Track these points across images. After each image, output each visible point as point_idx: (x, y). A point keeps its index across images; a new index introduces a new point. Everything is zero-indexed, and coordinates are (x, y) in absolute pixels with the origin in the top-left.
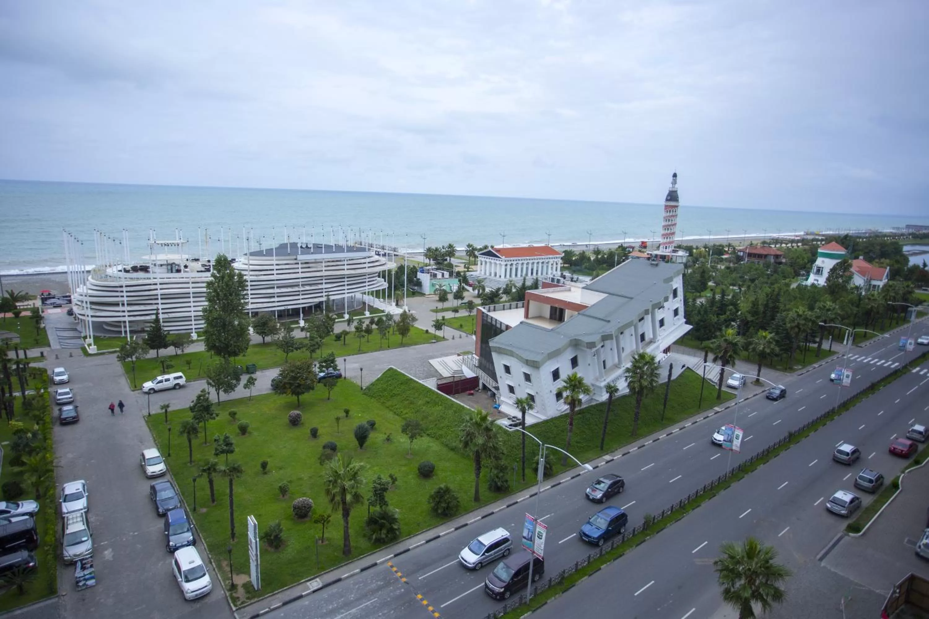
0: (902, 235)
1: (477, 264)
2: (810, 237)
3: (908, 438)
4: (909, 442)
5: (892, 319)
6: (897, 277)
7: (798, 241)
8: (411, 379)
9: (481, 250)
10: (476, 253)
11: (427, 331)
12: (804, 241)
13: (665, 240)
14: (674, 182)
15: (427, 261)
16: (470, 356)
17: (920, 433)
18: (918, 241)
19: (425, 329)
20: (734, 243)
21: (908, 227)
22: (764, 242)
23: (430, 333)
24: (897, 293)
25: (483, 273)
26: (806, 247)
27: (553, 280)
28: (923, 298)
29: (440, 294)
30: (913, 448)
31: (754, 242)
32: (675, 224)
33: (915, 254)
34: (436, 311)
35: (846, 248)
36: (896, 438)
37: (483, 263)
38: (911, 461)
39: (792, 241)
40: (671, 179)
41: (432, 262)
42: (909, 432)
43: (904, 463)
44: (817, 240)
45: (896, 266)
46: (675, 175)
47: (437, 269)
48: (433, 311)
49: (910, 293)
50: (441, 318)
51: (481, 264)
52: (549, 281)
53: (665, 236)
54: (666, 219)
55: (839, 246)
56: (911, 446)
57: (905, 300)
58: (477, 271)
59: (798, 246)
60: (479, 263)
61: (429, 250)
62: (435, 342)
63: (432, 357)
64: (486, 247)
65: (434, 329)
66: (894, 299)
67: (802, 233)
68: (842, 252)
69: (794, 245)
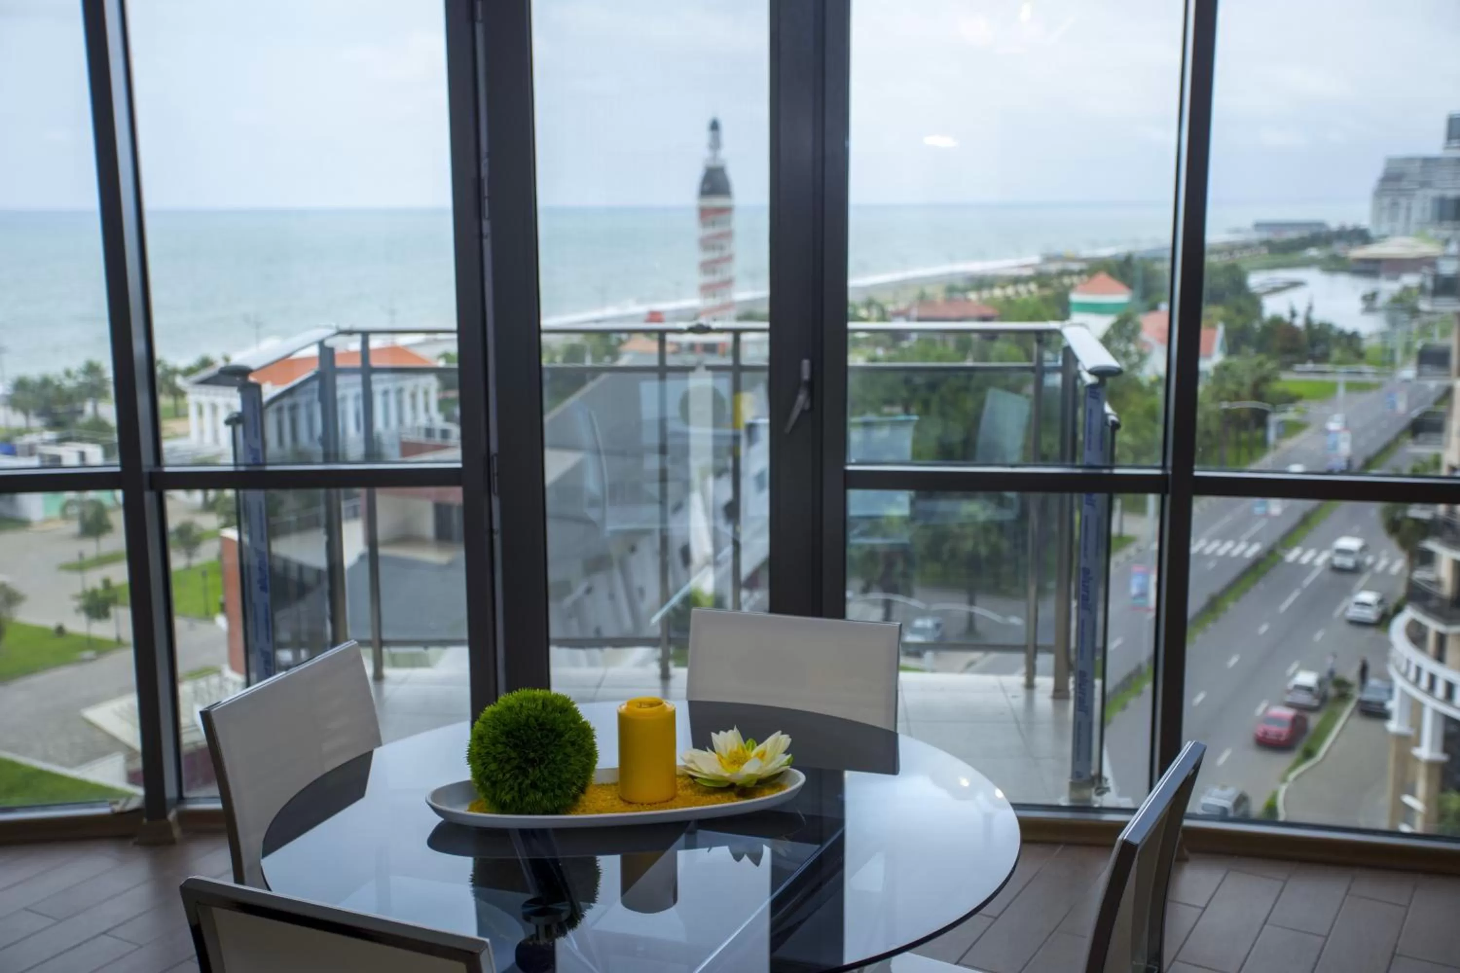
0: (1246, 246)
1: (186, 416)
2: (1053, 268)
3: (1290, 705)
4: (1289, 713)
5: (1239, 444)
6: (1244, 348)
7: (1026, 280)
8: (41, 773)
9: (188, 372)
10: (179, 381)
11: (60, 631)
12: (1041, 279)
13: (711, 302)
14: (715, 144)
15: (18, 420)
16: (214, 680)
17: (1309, 689)
18: (1280, 258)
19: (51, 623)
20: (881, 297)
21: (1258, 226)
22: (951, 289)
23: (71, 636)
24: (1241, 384)
25: (208, 438)
26: (1047, 292)
27: (429, 432)
28: (1294, 389)
29: (82, 516)
30: (1298, 726)
31: (929, 290)
32: (729, 259)
33: (1276, 290)
34: (81, 566)
35: (1130, 286)
36: (1267, 709)
37: (207, 411)
38: (1296, 754)
39: (1016, 281)
40: (705, 135)
41: (36, 422)
42: (1289, 692)
43: (1284, 760)
44: (1071, 273)
45: (1239, 321)
46: (715, 126)
47: (60, 441)
48: (69, 567)
49: (1265, 379)
50: (99, 585)
51: (200, 412)
52: (422, 438)
53: (707, 290)
54: (706, 244)
55: (1113, 284)
56: (1294, 720)
57: (1257, 395)
58: (186, 435)
59: (1030, 292)
60: (193, 411)
61: (21, 385)
62: (91, 660)
63: (94, 701)
64: (206, 363)
65: (83, 618)
66: (1237, 396)
67: (1035, 259)
68: (1121, 296)
69: (1022, 288)
